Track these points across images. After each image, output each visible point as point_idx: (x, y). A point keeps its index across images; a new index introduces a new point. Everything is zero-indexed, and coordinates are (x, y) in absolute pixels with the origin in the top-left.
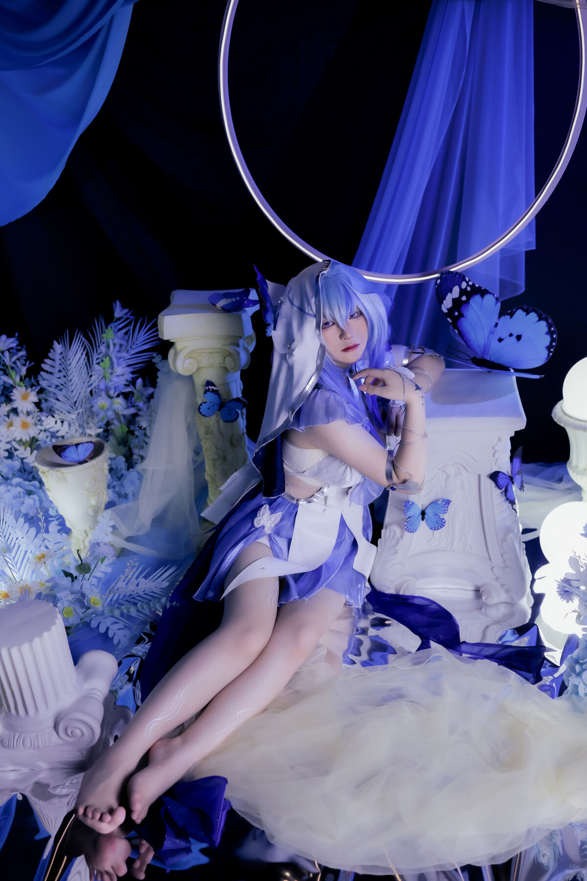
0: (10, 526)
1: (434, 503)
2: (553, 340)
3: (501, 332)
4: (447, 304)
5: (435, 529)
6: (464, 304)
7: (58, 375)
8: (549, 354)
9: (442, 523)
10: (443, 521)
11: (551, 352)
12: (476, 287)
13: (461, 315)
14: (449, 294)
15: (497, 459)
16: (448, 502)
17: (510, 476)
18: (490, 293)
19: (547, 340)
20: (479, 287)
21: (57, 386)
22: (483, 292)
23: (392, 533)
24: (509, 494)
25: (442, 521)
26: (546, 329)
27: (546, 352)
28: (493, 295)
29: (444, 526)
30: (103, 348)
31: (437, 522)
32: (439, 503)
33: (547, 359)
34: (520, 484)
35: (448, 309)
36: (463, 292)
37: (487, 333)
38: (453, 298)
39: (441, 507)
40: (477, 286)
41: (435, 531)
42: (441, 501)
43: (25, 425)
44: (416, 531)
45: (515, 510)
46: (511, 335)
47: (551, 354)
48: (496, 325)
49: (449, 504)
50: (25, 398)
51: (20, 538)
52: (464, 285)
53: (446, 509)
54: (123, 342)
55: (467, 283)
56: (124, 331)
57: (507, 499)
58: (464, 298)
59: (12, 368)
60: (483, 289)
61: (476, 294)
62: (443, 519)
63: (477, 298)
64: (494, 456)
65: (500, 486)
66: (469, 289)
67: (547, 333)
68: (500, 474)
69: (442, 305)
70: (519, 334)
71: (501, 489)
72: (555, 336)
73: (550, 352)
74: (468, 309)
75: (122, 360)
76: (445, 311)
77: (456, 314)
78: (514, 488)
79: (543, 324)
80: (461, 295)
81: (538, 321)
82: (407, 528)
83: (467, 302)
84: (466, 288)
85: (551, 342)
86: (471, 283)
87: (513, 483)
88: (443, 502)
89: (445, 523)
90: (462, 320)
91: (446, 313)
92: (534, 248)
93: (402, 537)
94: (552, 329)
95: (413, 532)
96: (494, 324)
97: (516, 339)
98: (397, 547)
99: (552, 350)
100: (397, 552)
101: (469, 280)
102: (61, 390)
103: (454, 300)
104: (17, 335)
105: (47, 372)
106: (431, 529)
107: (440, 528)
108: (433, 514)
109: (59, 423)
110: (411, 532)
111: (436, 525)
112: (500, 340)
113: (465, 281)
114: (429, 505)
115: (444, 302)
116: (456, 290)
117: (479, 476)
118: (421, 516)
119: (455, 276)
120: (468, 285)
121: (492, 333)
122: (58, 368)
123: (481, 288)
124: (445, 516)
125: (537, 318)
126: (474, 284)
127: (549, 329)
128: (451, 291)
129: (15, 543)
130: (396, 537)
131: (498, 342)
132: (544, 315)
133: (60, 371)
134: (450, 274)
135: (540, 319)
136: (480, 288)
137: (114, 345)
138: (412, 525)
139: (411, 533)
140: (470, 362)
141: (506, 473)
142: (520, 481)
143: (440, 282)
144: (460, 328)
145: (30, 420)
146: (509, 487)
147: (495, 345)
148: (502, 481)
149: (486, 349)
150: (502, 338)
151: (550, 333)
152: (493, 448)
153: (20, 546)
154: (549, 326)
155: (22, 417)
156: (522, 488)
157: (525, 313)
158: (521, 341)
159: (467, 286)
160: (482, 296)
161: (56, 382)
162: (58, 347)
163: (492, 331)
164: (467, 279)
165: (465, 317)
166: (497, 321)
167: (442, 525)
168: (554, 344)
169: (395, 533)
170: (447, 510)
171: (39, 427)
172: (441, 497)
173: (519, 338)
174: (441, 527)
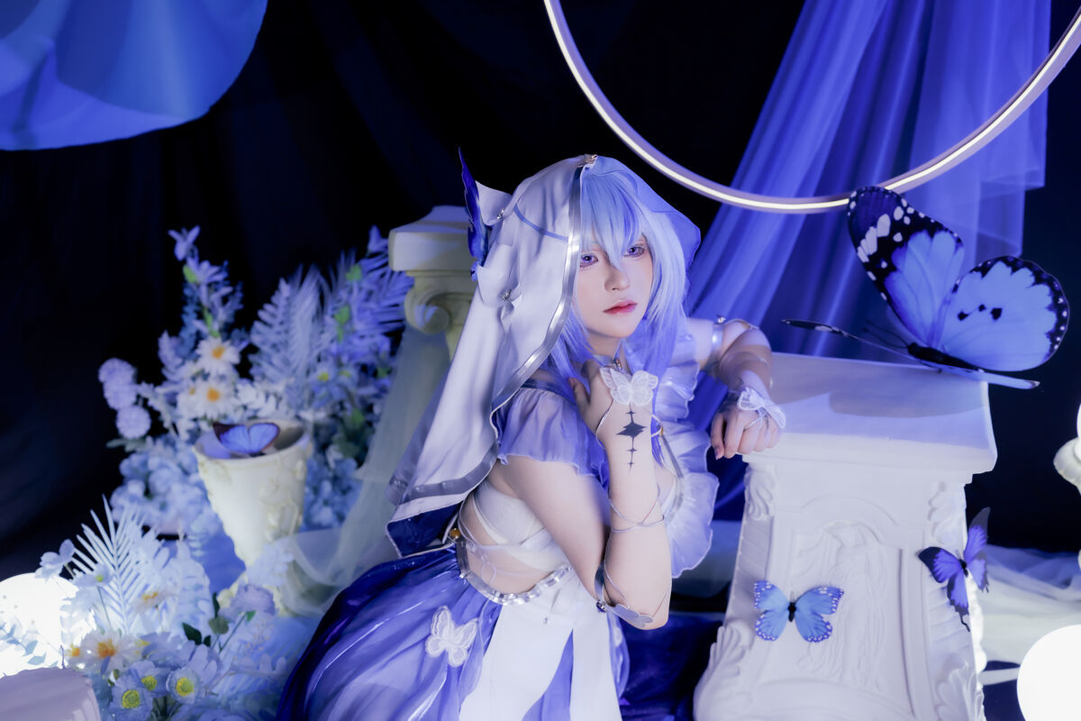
0: (131, 541)
1: (813, 592)
2: (1061, 321)
3: (964, 301)
4: (868, 246)
5: (812, 640)
6: (898, 250)
7: (277, 328)
8: (1052, 346)
9: (825, 631)
10: (829, 627)
11: (1057, 343)
12: (919, 217)
13: (893, 268)
14: (872, 228)
15: (936, 525)
16: (838, 593)
17: (960, 560)
18: (946, 230)
19: (1050, 320)
20: (926, 217)
21: (274, 346)
22: (933, 228)
23: (735, 637)
24: (955, 593)
25: (825, 627)
26: (1049, 301)
27: (1048, 342)
28: (951, 233)
29: (828, 636)
30: (343, 294)
31: (816, 628)
32: (822, 592)
33: (1048, 356)
34: (981, 577)
35: (869, 257)
36: (896, 226)
37: (938, 301)
38: (880, 235)
39: (825, 601)
40: (922, 215)
41: (813, 643)
42: (826, 589)
43: (213, 396)
44: (776, 637)
45: (965, 624)
46: (982, 308)
47: (1056, 347)
48: (956, 288)
49: (840, 596)
50: (218, 354)
51: (142, 562)
52: (898, 214)
53: (835, 606)
54: (373, 287)
55: (905, 209)
56: (380, 272)
57: (952, 602)
58: (898, 238)
59: (210, 311)
60: (932, 221)
61: (920, 230)
62: (828, 623)
63: (921, 238)
64: (929, 517)
65: (940, 575)
66: (907, 221)
67: (1050, 308)
68: (941, 554)
69: (859, 249)
70: (997, 306)
71: (940, 582)
72: (1065, 314)
73: (1054, 342)
74: (905, 257)
75: (368, 313)
76: (865, 259)
77: (884, 265)
78: (970, 585)
79: (1044, 289)
80: (893, 232)
81: (1034, 284)
82: (760, 630)
83: (903, 244)
84: (902, 220)
85: (1058, 325)
86: (911, 211)
87: (966, 573)
88: (828, 591)
89: (831, 631)
90: (895, 276)
91: (866, 263)
92: (1040, 183)
93: (751, 645)
94: (1061, 300)
95: (771, 639)
96: (952, 286)
97: (990, 316)
98: (740, 664)
99: (1058, 339)
100: (738, 673)
101: (908, 206)
102: (278, 351)
103: (881, 241)
104: (226, 263)
105: (265, 323)
106: (806, 639)
107: (822, 640)
108: (809, 613)
109: (262, 397)
110: (766, 639)
111: (815, 634)
112: (962, 316)
113: (901, 205)
114: (805, 594)
115: (863, 242)
116: (884, 221)
117: (901, 553)
118: (787, 613)
119: (884, 197)
120: (906, 214)
121: (947, 302)
122: (280, 317)
123: (930, 219)
124: (833, 619)
125: (1032, 280)
126: (916, 213)
127: (1055, 299)
128: (874, 224)
129: (132, 570)
130: (740, 644)
131: (957, 320)
132: (1046, 275)
133: (282, 323)
134: (875, 193)
135: (1038, 281)
136: (927, 219)
137: (360, 289)
138: (769, 626)
139: (767, 642)
140: (906, 351)
141: (955, 555)
142: (982, 571)
143: (856, 207)
144: (889, 291)
145: (222, 388)
146: (957, 581)
147: (951, 325)
148: (943, 565)
149: (935, 331)
150: (966, 312)
151: (1056, 307)
152: (930, 503)
153: (138, 575)
154: (1055, 294)
155: (212, 383)
156: (983, 584)
157: (1009, 270)
158: (1000, 319)
159: (904, 216)
160: (931, 235)
161: (273, 338)
162: (285, 289)
163: (948, 299)
164: (905, 203)
165: (900, 272)
166: (958, 282)
167: (826, 634)
168: (1062, 328)
169: (739, 638)
170: (836, 608)
171: (233, 400)
172: (827, 584)
173: (996, 313)
174: (823, 638)
